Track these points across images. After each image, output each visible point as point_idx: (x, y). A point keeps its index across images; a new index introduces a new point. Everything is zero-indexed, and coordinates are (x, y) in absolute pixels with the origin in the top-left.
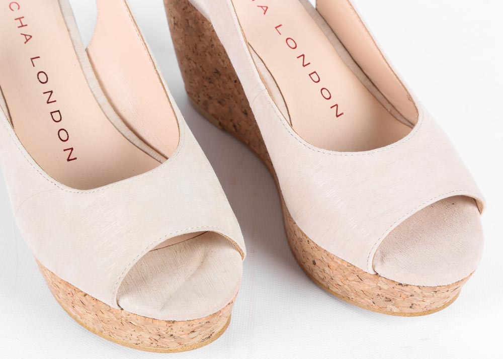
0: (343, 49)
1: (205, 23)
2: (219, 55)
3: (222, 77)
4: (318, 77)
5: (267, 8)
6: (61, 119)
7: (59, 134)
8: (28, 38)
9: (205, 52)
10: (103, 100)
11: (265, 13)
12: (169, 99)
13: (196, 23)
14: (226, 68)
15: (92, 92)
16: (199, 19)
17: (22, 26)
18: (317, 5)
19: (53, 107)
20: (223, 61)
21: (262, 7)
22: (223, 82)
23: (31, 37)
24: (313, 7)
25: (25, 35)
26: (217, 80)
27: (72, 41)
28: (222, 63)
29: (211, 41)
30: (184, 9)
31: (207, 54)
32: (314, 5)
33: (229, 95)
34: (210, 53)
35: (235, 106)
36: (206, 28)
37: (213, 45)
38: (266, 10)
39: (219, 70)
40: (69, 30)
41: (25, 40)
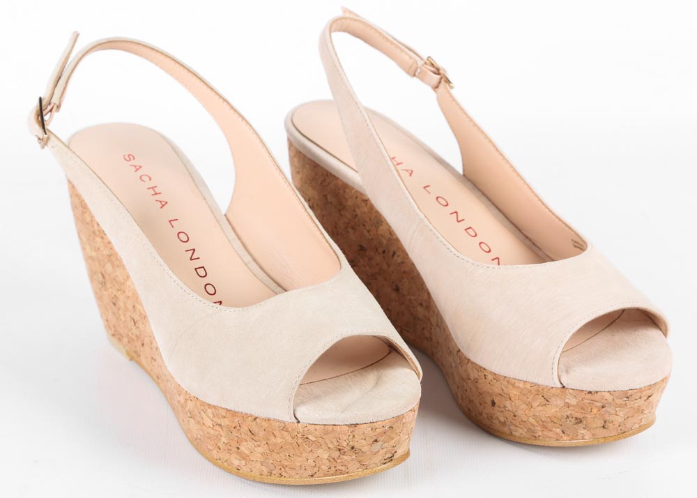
1: (347, 190)
2: (364, 225)
3: (367, 253)
4: (475, 232)
5: (412, 171)
6: (206, 274)
7: (205, 288)
8: (164, 204)
9: (346, 228)
10: (248, 258)
11: (410, 177)
13: (336, 195)
14: (372, 239)
15: (236, 251)
16: (339, 189)
17: (156, 194)
18: (464, 170)
19: (197, 264)
20: (369, 231)
21: (407, 170)
22: (370, 259)
23: (166, 203)
24: (459, 174)
25: (161, 202)
26: (361, 260)
27: (210, 207)
28: (367, 234)
29: (354, 211)
30: (321, 183)
31: (350, 230)
32: (461, 172)
33: (376, 273)
34: (353, 228)
35: (383, 285)
36: (347, 196)
37: (356, 216)
38: (411, 173)
39: (364, 245)
40: (205, 199)
41: (162, 206)
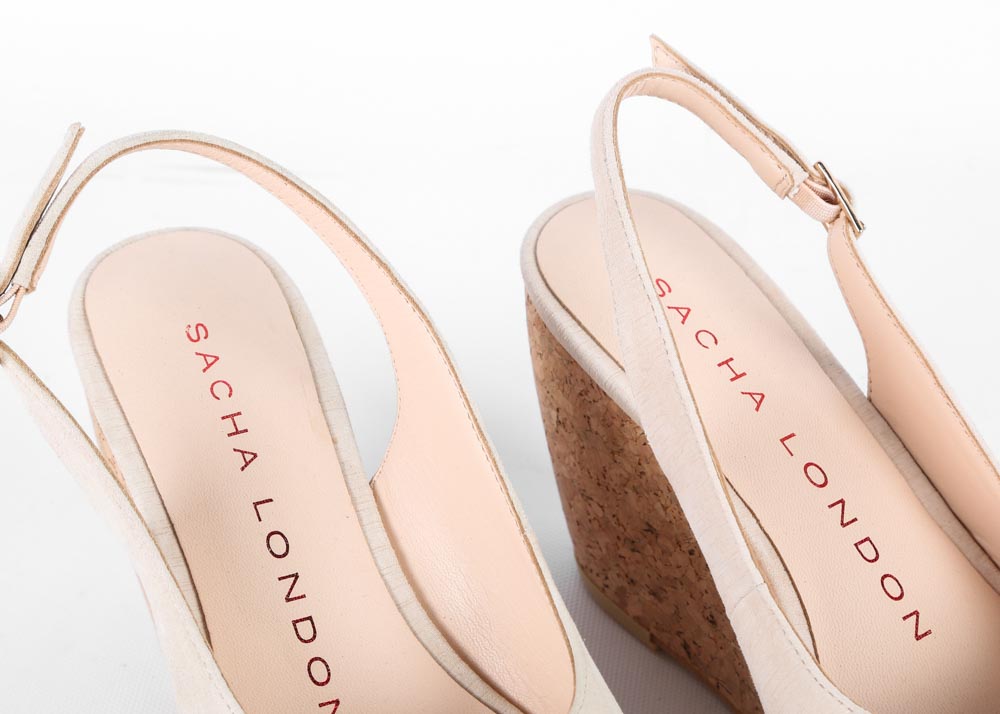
0: (929, 489)
1: (627, 425)
2: (656, 494)
3: (660, 540)
4: (875, 549)
5: (763, 396)
6: (314, 637)
7: (309, 669)
8: (249, 458)
9: (625, 485)
10: (405, 593)
11: (757, 409)
12: (552, 601)
13: (607, 424)
14: (670, 522)
15: (382, 576)
16: (613, 418)
17: (237, 432)
18: (870, 391)
19: (298, 609)
20: (665, 508)
21: (751, 394)
22: (663, 552)
23: (255, 456)
24: (862, 394)
25: (243, 452)
26: (648, 547)
27: (342, 464)
28: (662, 512)
29: (640, 464)
30: (581, 394)
31: (630, 491)
32: (865, 391)
33: (675, 578)
34: (634, 489)
35: (688, 604)
36: (628, 437)
37: (642, 473)
38: (761, 401)
39: (655, 526)
40: (334, 442)
41: (244, 463)
